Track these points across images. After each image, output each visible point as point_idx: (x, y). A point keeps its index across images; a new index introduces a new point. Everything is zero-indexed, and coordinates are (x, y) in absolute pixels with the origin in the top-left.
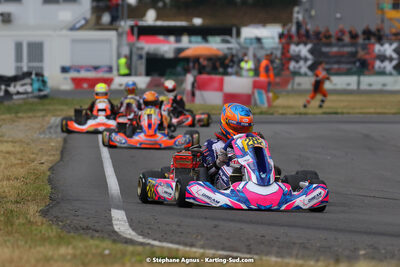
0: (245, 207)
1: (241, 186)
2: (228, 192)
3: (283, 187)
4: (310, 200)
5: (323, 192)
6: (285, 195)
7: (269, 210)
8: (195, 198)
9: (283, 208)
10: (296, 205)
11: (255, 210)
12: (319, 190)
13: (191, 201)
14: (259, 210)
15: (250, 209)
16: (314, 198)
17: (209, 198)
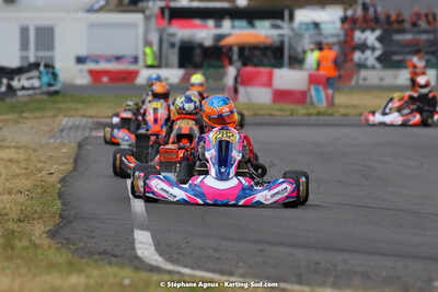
0: (201, 202)
1: (199, 180)
2: (186, 186)
3: (243, 182)
4: (273, 196)
5: (289, 188)
6: (244, 189)
7: (226, 205)
8: (153, 193)
9: (241, 203)
10: (256, 200)
11: (211, 205)
12: (285, 185)
13: (151, 195)
14: (215, 205)
15: (206, 204)
16: (278, 193)
17: (167, 192)
